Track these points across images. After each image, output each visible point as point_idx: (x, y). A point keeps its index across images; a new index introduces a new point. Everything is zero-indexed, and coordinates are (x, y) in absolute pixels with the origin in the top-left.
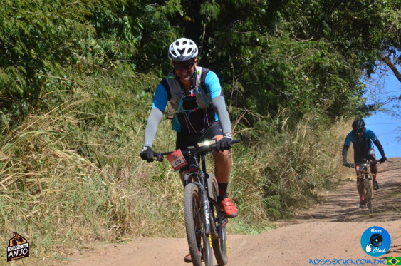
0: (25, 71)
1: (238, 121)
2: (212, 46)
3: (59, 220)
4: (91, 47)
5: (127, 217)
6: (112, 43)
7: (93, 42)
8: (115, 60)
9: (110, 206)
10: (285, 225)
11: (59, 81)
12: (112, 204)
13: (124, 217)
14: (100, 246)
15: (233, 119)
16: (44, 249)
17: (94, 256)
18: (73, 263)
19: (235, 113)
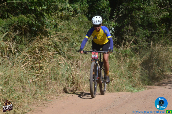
0: (35, 17)
1: (131, 42)
2: (121, 9)
3: (48, 83)
4: (67, 8)
5: (79, 82)
6: (77, 6)
7: (68, 5)
8: (78, 14)
9: (72, 77)
10: (150, 88)
11: (51, 22)
12: (72, 76)
13: (77, 83)
14: (66, 95)
15: (129, 41)
16: (40, 96)
17: (62, 100)
18: (53, 102)
19: (130, 39)
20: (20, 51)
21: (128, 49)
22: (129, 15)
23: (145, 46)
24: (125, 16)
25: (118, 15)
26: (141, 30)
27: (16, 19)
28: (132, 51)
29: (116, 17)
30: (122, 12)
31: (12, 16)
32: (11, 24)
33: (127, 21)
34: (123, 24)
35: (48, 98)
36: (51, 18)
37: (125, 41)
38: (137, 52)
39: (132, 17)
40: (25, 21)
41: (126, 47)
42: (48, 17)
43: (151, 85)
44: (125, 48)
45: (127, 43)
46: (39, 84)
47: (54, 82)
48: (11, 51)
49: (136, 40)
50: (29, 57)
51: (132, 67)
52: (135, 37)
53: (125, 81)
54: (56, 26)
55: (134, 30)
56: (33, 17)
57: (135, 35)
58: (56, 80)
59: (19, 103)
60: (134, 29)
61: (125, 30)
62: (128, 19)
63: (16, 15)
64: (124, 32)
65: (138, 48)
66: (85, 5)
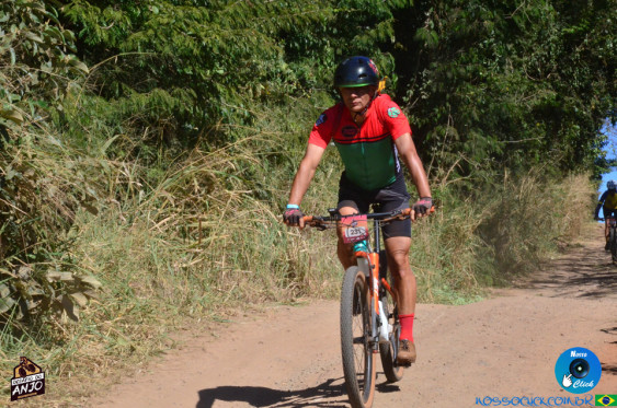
0: (195, 95)
1: (452, 168)
2: (427, 79)
3: (224, 273)
4: (281, 72)
5: (307, 274)
6: (307, 68)
7: (284, 66)
8: (309, 89)
9: (288, 259)
10: (498, 294)
11: (235, 110)
12: (289, 257)
13: (302, 274)
14: (270, 307)
15: (447, 166)
16: (201, 308)
17: (260, 320)
18: (234, 327)
19: (448, 160)
20: (149, 184)
21: (444, 186)
22: (448, 96)
23: (489, 181)
24: (437, 99)
25: (417, 94)
26: (478, 136)
27: (144, 99)
28: (452, 193)
29: (412, 100)
30: (428, 87)
31: (132, 91)
32: (128, 114)
33: (441, 111)
34: (430, 119)
35: (223, 313)
36: (236, 100)
37: (435, 164)
38: (467, 194)
39: (456, 102)
40: (167, 105)
41: (437, 182)
42: (227, 97)
43: (502, 285)
45: (441, 171)
46: (200, 276)
47: (239, 270)
48: (126, 185)
49: (464, 164)
50: (172, 202)
51: (451, 236)
52: (461, 156)
53: (434, 273)
54: (248, 121)
55: (461, 137)
56: (191, 95)
57: (461, 149)
58: (245, 267)
59: (144, 325)
60: (459, 133)
61: (434, 135)
62: (445, 105)
63: (145, 88)
64: (433, 142)
65: (470, 187)
66: (329, 65)
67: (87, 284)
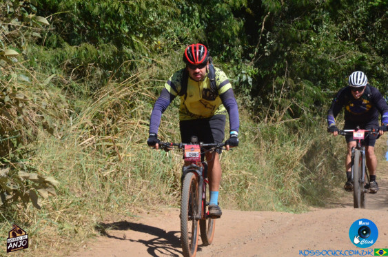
1: (285, 111)
2: (270, 40)
3: (130, 182)
16: (117, 206)
18: (142, 220)
21: (278, 125)
23: (314, 122)
26: (307, 86)
29: (257, 56)
31: (66, 44)
35: (133, 210)
37: (273, 107)
41: (274, 121)
44: (270, 124)
45: (277, 113)
47: (141, 180)
49: (294, 107)
52: (293, 101)
59: (80, 215)
62: (283, 61)
66: (197, 26)
67: (48, 182)
